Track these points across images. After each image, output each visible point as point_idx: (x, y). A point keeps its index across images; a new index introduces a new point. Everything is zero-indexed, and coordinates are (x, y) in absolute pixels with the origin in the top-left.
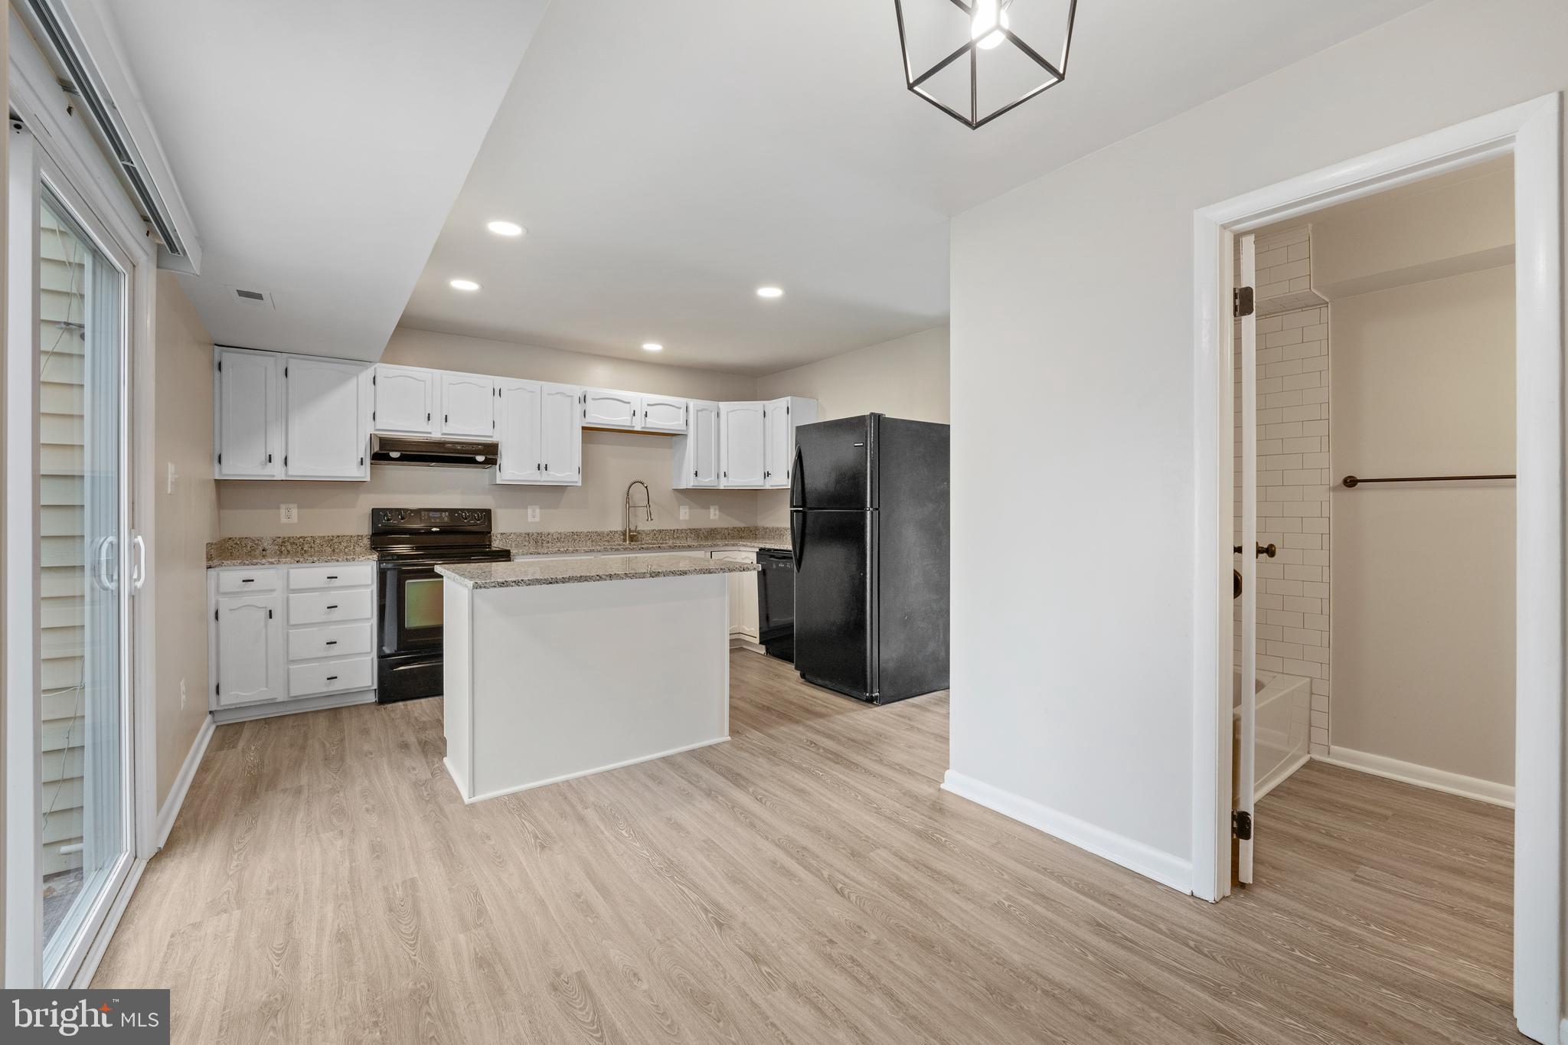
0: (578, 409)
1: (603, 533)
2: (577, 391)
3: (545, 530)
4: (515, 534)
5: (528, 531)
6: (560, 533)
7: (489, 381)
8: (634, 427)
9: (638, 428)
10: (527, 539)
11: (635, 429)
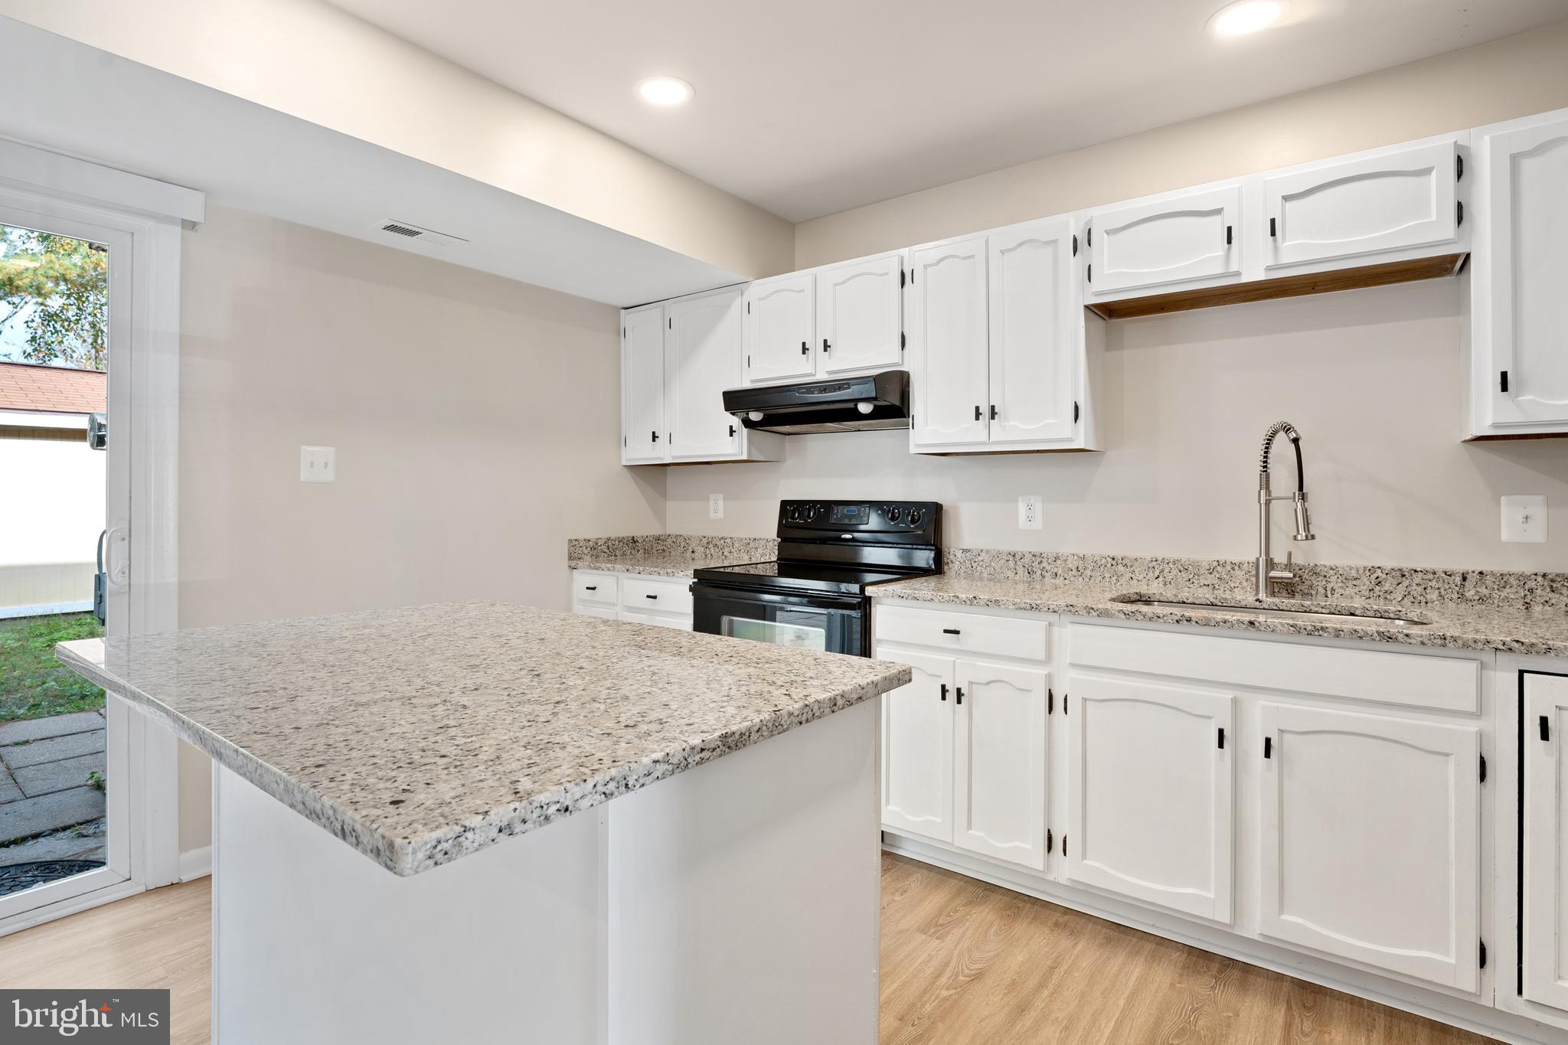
0: (1073, 266)
1: (1197, 565)
2: (1072, 224)
3: (1048, 548)
4: (987, 552)
5: (1012, 549)
6: (1083, 558)
7: (888, 262)
8: (1238, 274)
9: (1254, 273)
10: (1011, 564)
11: (1246, 279)
